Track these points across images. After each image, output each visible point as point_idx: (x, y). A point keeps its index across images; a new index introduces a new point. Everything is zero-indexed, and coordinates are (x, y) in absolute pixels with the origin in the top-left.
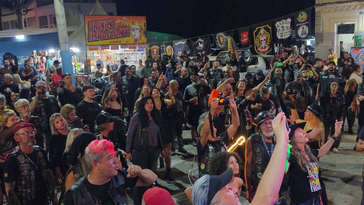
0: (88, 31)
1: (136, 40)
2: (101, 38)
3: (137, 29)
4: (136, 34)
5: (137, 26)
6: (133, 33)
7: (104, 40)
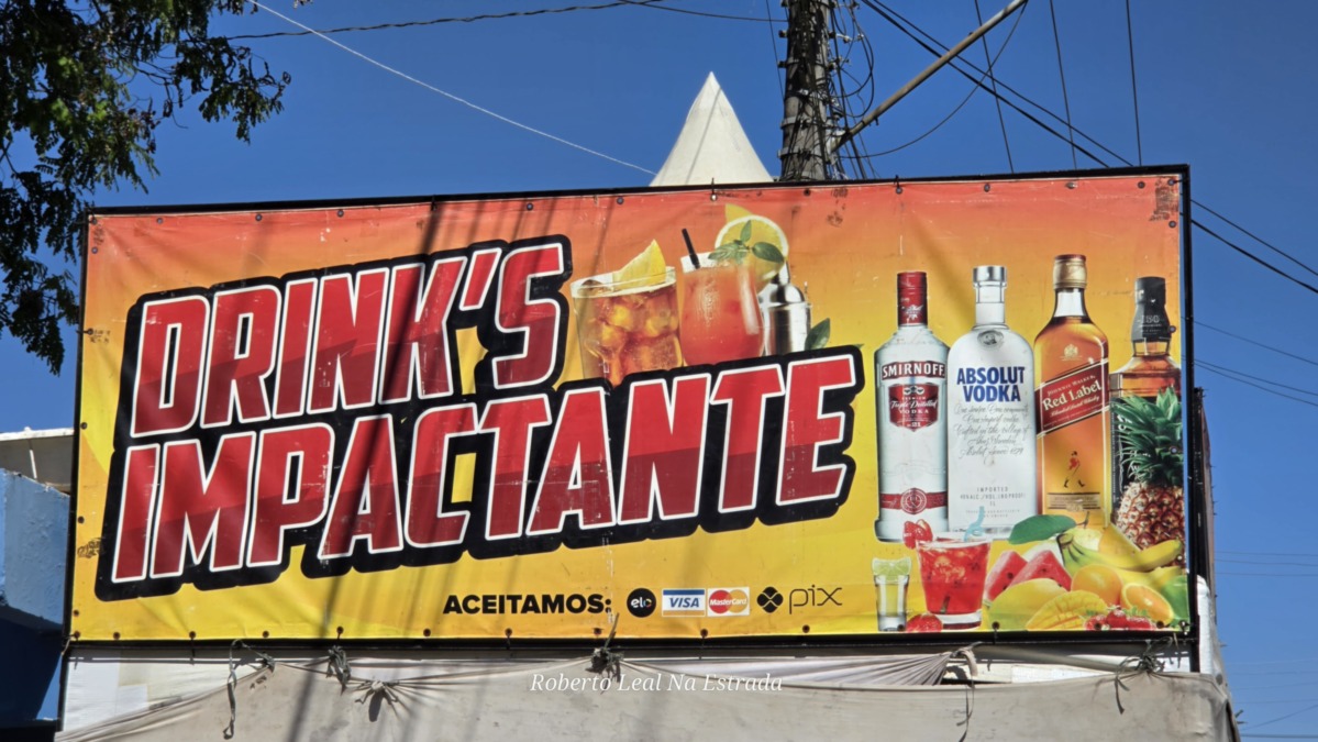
0: (121, 441)
1: (956, 580)
2: (310, 537)
6: (903, 456)
7: (365, 562)
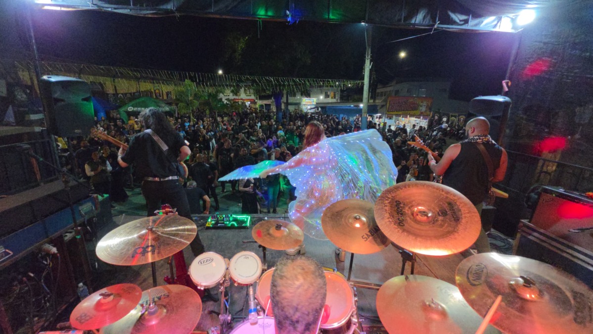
0: (389, 106)
1: (422, 113)
3: (424, 106)
4: (423, 109)
5: (425, 103)
6: (421, 108)
7: (399, 111)
